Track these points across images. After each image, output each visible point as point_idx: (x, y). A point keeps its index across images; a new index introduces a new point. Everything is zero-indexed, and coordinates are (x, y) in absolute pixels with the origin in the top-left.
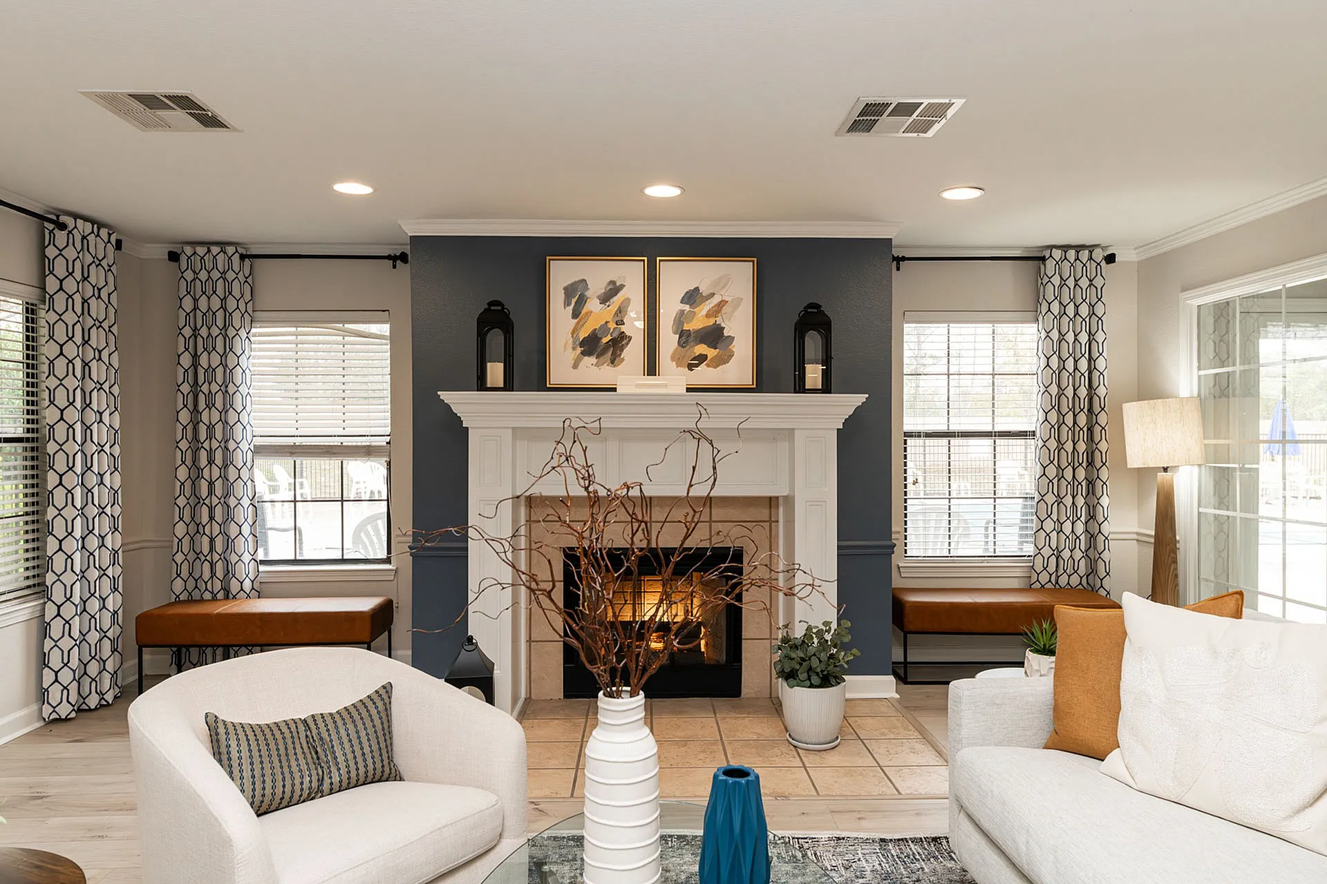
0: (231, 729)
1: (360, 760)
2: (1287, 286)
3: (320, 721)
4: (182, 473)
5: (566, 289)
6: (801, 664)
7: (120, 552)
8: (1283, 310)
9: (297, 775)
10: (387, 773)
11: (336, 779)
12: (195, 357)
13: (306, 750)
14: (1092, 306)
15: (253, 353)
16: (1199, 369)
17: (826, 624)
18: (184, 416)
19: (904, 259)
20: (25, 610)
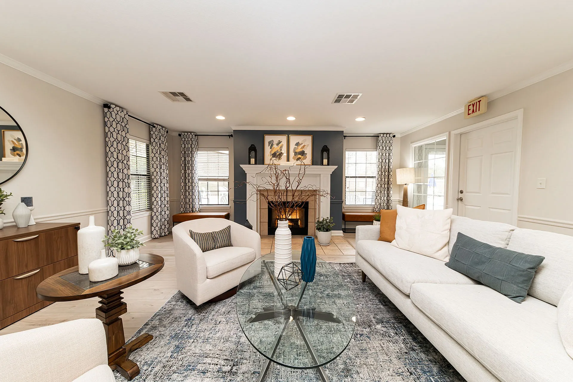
0: (195, 233)
1: (223, 241)
2: (436, 141)
3: (215, 233)
4: (182, 184)
5: (269, 142)
6: (322, 227)
7: (169, 201)
8: (435, 148)
9: (210, 244)
10: (230, 245)
11: (218, 245)
12: (185, 158)
13: (212, 239)
14: (389, 147)
15: (198, 158)
16: (414, 161)
17: (327, 218)
18: (183, 172)
19: (346, 136)
20: (148, 213)
